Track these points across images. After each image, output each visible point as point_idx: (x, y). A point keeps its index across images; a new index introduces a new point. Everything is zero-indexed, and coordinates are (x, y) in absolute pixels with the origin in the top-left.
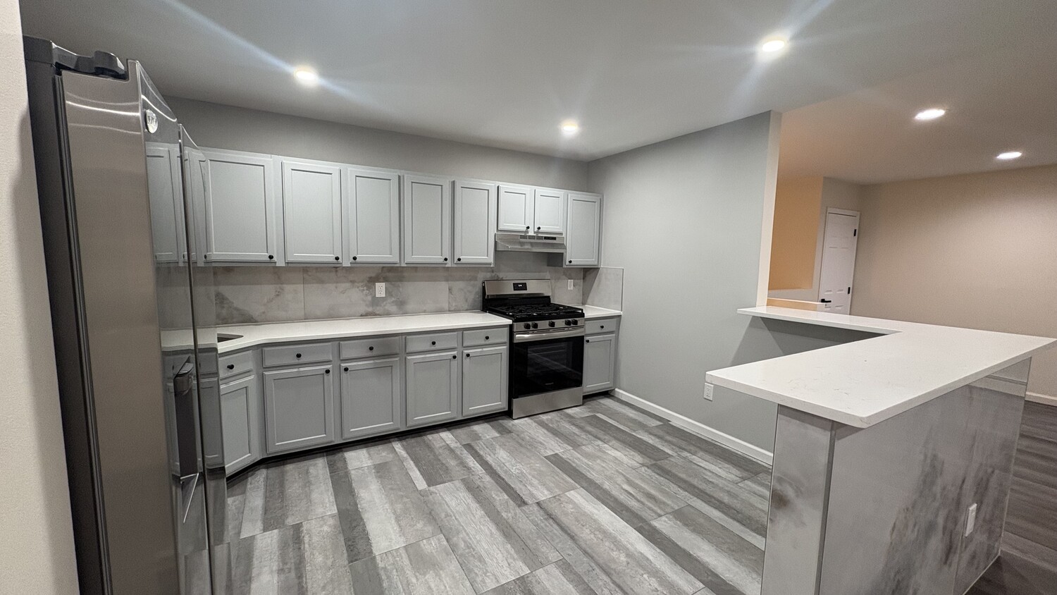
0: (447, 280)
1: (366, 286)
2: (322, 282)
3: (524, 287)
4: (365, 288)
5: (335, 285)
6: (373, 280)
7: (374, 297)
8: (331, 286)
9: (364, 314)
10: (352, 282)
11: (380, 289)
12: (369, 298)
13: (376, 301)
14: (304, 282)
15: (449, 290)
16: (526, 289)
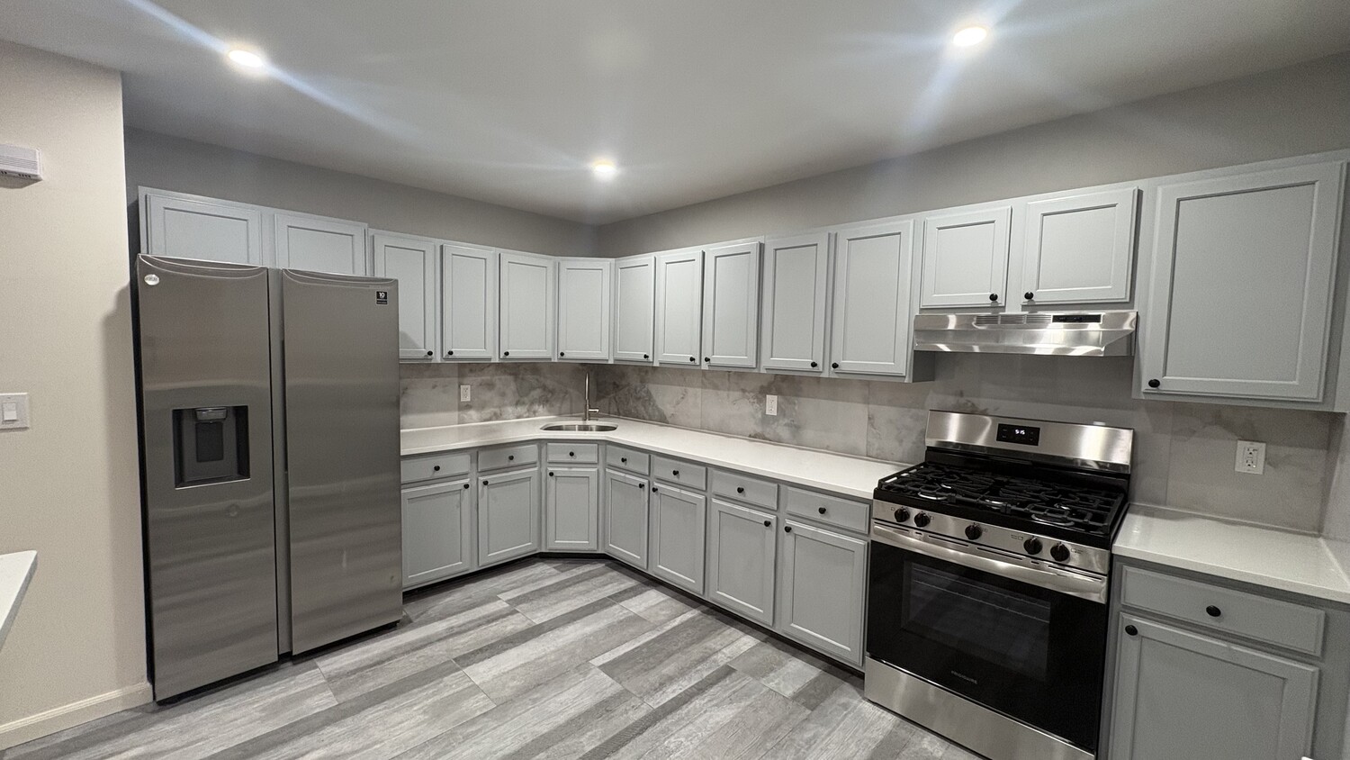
0: (866, 401)
1: (757, 397)
2: (716, 387)
3: (1032, 436)
4: (755, 400)
5: (727, 392)
6: (764, 391)
7: (764, 413)
8: (723, 394)
9: (753, 434)
10: (743, 391)
11: (772, 403)
12: (759, 415)
13: (766, 419)
14: (704, 386)
15: (869, 418)
16: (1035, 443)
